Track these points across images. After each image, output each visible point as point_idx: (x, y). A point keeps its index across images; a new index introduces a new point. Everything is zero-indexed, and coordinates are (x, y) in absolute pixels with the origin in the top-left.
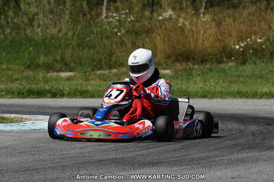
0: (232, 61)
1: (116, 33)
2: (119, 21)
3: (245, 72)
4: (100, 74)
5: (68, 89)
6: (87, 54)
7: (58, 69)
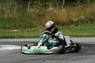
0: (73, 25)
1: (33, 16)
2: (34, 12)
3: (78, 28)
4: (28, 30)
5: (17, 36)
6: (23, 23)
7: (13, 29)
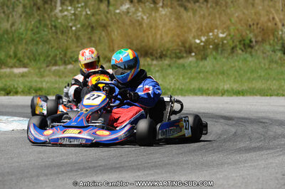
0: (192, 57)
2: (74, 14)
3: (205, 68)
4: (55, 70)
6: (42, 48)
7: (11, 65)
